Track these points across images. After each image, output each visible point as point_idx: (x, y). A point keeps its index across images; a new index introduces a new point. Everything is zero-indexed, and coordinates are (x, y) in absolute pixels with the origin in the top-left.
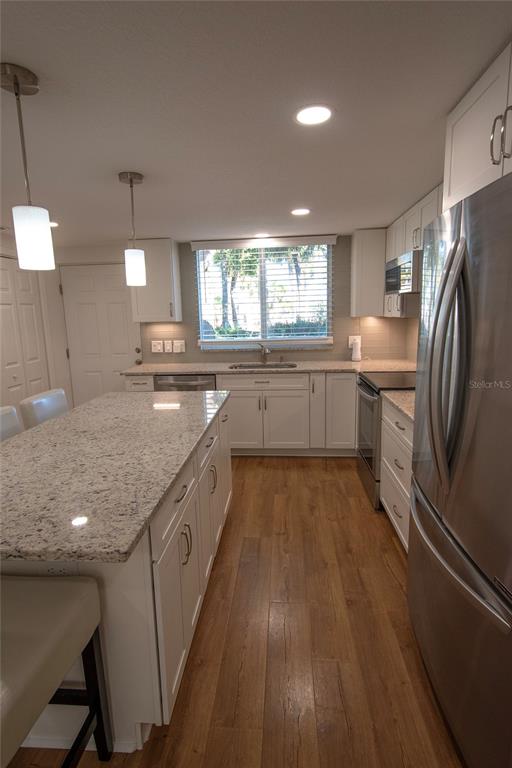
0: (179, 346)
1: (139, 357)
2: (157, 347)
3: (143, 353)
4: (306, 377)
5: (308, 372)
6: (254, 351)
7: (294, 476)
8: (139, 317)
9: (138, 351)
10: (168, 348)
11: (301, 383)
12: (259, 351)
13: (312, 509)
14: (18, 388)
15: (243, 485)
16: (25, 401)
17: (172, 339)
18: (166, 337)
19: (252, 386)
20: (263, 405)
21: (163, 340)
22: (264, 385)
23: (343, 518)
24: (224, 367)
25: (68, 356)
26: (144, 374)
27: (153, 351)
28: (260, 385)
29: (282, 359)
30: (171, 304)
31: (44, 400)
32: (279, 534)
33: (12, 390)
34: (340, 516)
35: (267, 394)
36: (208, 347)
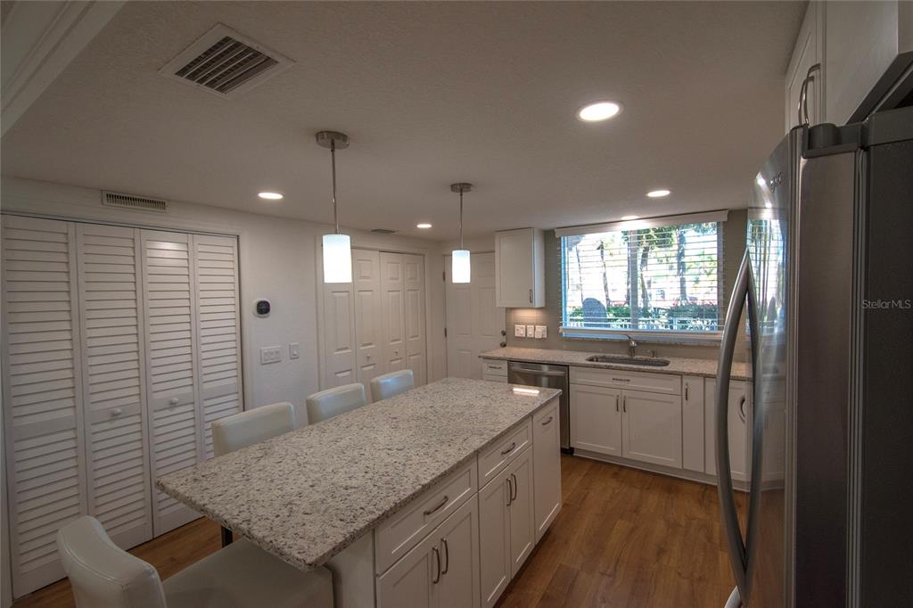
0: (540, 331)
1: (503, 339)
2: (520, 331)
3: (508, 337)
4: (677, 380)
5: (681, 374)
6: (621, 342)
7: (653, 500)
8: (502, 303)
9: (504, 334)
10: (530, 333)
11: (672, 385)
12: (628, 342)
13: (661, 552)
14: (399, 361)
15: (585, 497)
16: (374, 380)
17: (535, 325)
18: (529, 321)
19: (610, 383)
20: (621, 406)
21: (526, 324)
22: (623, 383)
23: (700, 579)
24: (581, 358)
25: (446, 335)
26: (499, 359)
27: (516, 335)
28: (618, 383)
29: (654, 354)
30: (531, 290)
31: (389, 380)
32: (603, 574)
33: (393, 363)
34: (696, 575)
35: (625, 393)
36: (570, 335)
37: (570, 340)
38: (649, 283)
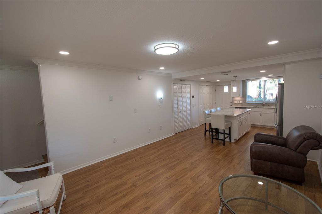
0: (241, 102)
2: (236, 102)
6: (261, 104)
8: (233, 96)
9: (231, 103)
10: (238, 102)
12: (262, 104)
17: (240, 100)
18: (238, 100)
19: (259, 111)
20: (261, 115)
22: (262, 111)
24: (252, 107)
29: (268, 106)
30: (240, 93)
35: (262, 113)
36: (248, 102)
37: (249, 103)
38: (267, 90)
